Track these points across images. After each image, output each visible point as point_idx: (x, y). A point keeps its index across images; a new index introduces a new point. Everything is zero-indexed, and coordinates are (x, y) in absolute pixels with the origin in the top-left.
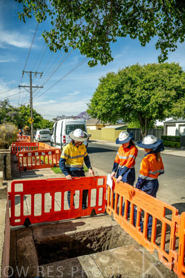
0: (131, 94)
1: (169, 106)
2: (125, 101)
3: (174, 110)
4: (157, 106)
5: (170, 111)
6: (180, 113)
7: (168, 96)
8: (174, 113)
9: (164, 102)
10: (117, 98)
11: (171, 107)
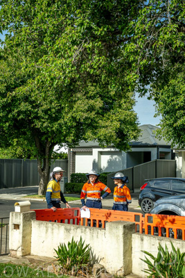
0: (31, 103)
1: (93, 126)
2: (19, 113)
3: (102, 132)
4: (75, 124)
5: (95, 134)
6: (111, 137)
7: (91, 109)
8: (102, 138)
9: (87, 118)
10: (4, 107)
11: (96, 128)
